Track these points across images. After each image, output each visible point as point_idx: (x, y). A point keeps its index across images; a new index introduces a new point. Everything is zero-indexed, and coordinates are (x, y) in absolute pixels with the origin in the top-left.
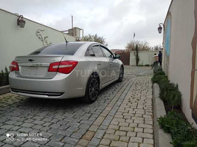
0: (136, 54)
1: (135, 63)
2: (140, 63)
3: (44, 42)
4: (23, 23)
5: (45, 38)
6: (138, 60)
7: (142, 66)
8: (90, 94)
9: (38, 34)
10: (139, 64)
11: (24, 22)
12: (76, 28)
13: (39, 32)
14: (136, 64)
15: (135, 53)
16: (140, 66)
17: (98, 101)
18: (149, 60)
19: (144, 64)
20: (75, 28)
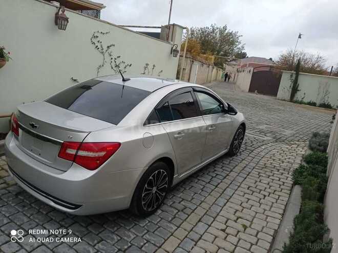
0: (294, 78)
1: (287, 96)
2: (299, 96)
3: (106, 55)
4: (63, 22)
5: (108, 47)
6: (295, 89)
7: (301, 103)
8: (143, 203)
9: (94, 40)
10: (295, 99)
11: (67, 19)
12: (176, 25)
13: (97, 37)
14: (289, 98)
15: (291, 76)
16: (296, 102)
17: (163, 211)
18: (318, 95)
19: (306, 100)
20: (174, 25)
